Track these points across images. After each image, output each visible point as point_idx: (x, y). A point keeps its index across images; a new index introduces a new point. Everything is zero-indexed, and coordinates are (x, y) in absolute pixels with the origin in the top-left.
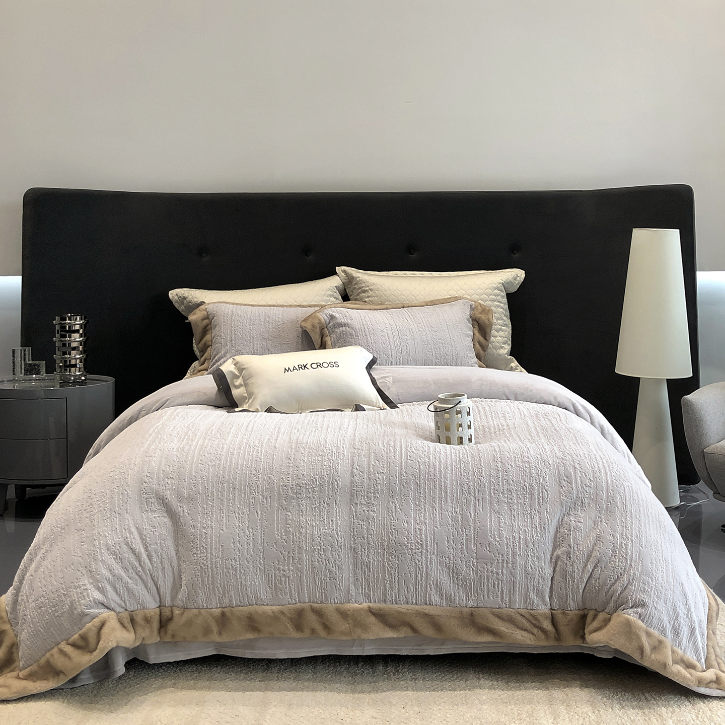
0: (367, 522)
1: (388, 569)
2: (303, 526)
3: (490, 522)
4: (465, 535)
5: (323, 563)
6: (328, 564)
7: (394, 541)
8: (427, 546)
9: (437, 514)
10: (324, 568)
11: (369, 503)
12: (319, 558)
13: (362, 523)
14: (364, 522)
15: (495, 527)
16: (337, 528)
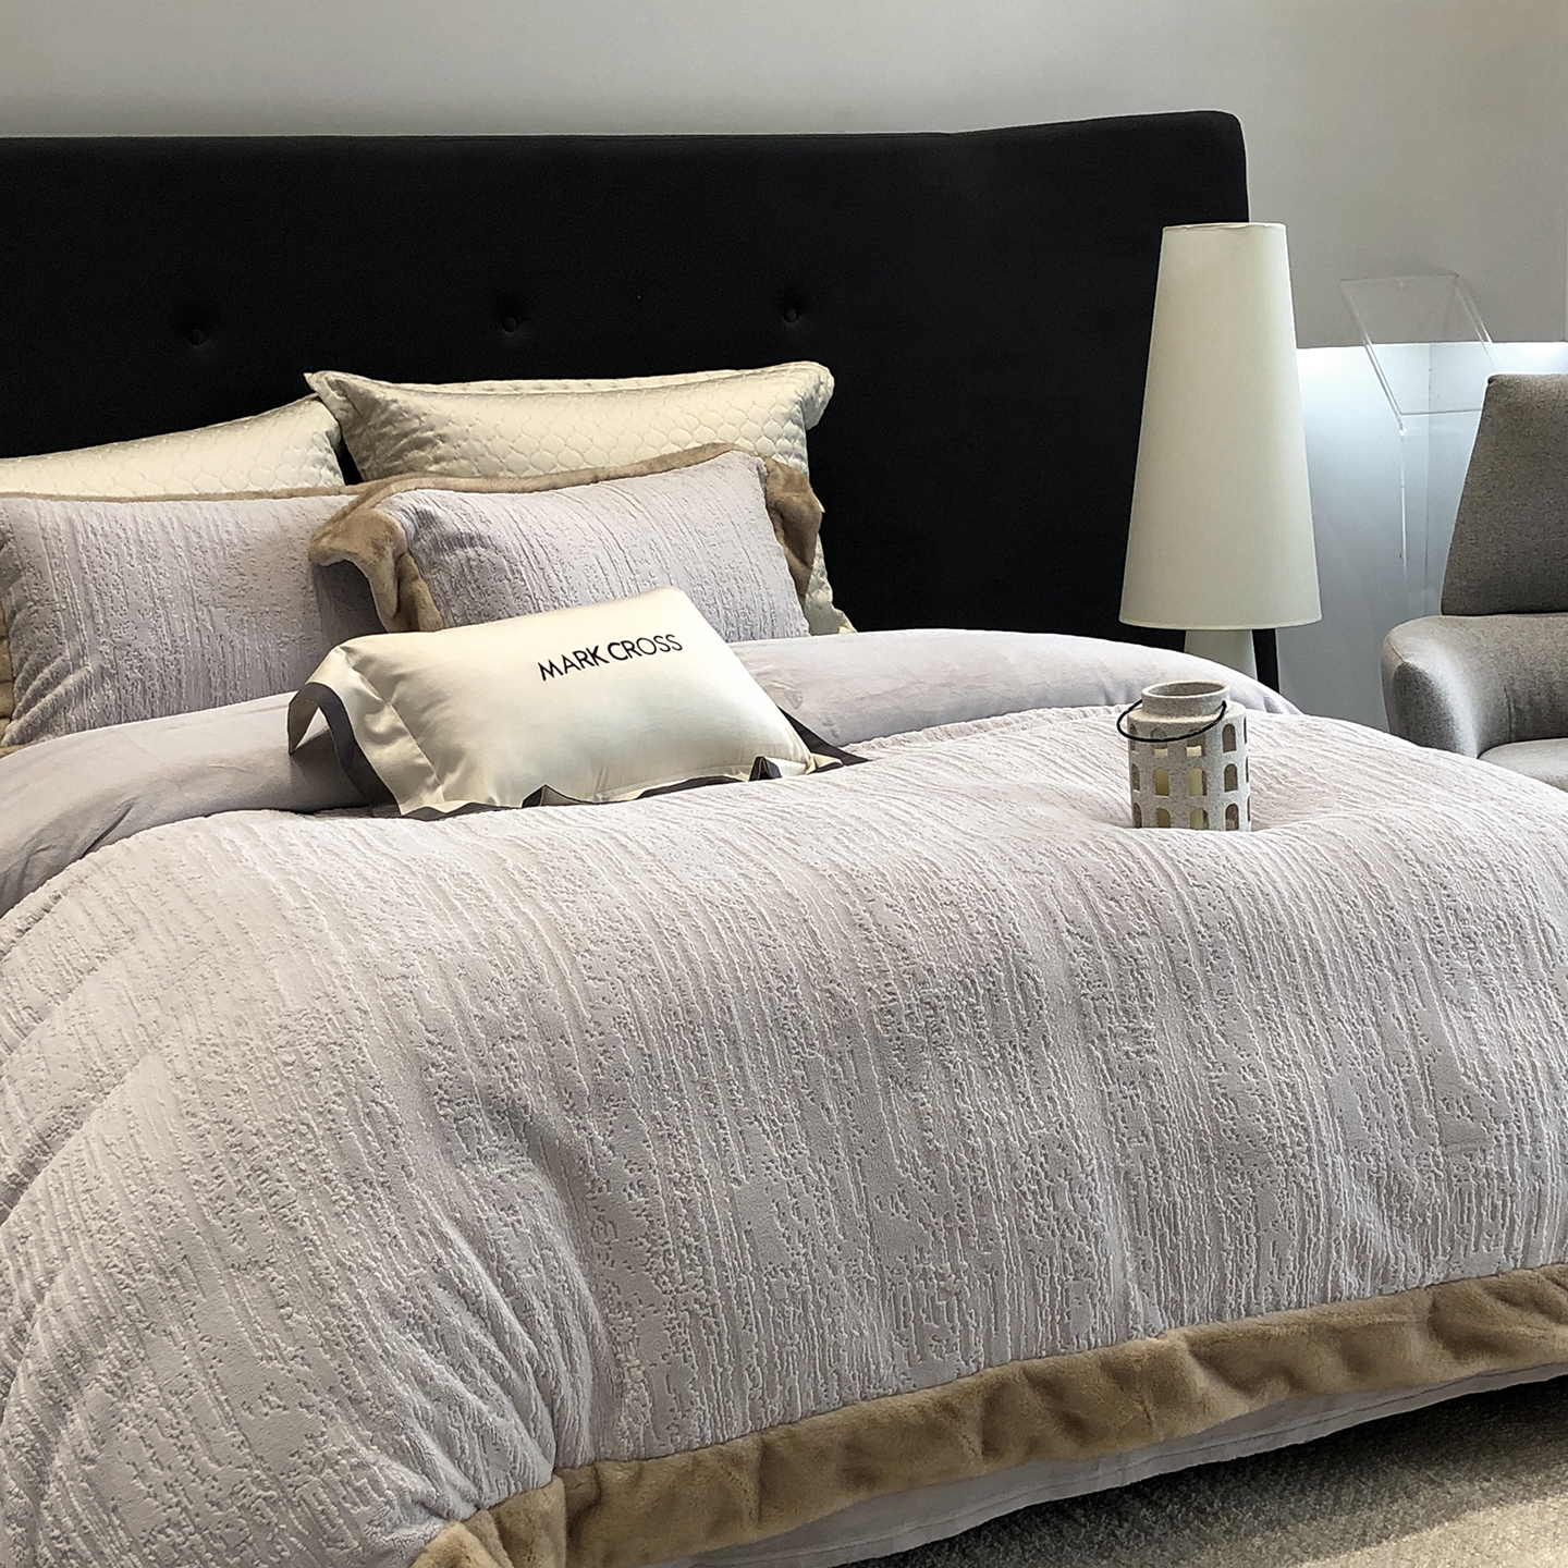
0: (1143, 1086)
1: (1227, 1217)
2: (973, 1127)
3: (1455, 1034)
4: (1401, 1084)
5: (1053, 1232)
6: (1068, 1234)
7: (1232, 1130)
8: (1318, 1131)
9: (1318, 1033)
10: (1057, 1245)
11: (1134, 1030)
12: (1041, 1217)
13: (1131, 1092)
14: (1135, 1088)
15: (1469, 1046)
16: (1069, 1119)
